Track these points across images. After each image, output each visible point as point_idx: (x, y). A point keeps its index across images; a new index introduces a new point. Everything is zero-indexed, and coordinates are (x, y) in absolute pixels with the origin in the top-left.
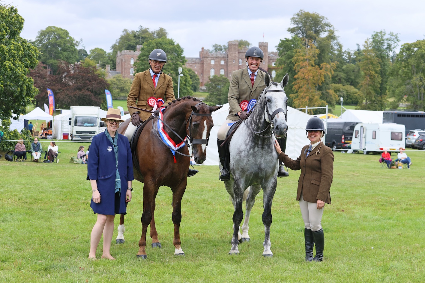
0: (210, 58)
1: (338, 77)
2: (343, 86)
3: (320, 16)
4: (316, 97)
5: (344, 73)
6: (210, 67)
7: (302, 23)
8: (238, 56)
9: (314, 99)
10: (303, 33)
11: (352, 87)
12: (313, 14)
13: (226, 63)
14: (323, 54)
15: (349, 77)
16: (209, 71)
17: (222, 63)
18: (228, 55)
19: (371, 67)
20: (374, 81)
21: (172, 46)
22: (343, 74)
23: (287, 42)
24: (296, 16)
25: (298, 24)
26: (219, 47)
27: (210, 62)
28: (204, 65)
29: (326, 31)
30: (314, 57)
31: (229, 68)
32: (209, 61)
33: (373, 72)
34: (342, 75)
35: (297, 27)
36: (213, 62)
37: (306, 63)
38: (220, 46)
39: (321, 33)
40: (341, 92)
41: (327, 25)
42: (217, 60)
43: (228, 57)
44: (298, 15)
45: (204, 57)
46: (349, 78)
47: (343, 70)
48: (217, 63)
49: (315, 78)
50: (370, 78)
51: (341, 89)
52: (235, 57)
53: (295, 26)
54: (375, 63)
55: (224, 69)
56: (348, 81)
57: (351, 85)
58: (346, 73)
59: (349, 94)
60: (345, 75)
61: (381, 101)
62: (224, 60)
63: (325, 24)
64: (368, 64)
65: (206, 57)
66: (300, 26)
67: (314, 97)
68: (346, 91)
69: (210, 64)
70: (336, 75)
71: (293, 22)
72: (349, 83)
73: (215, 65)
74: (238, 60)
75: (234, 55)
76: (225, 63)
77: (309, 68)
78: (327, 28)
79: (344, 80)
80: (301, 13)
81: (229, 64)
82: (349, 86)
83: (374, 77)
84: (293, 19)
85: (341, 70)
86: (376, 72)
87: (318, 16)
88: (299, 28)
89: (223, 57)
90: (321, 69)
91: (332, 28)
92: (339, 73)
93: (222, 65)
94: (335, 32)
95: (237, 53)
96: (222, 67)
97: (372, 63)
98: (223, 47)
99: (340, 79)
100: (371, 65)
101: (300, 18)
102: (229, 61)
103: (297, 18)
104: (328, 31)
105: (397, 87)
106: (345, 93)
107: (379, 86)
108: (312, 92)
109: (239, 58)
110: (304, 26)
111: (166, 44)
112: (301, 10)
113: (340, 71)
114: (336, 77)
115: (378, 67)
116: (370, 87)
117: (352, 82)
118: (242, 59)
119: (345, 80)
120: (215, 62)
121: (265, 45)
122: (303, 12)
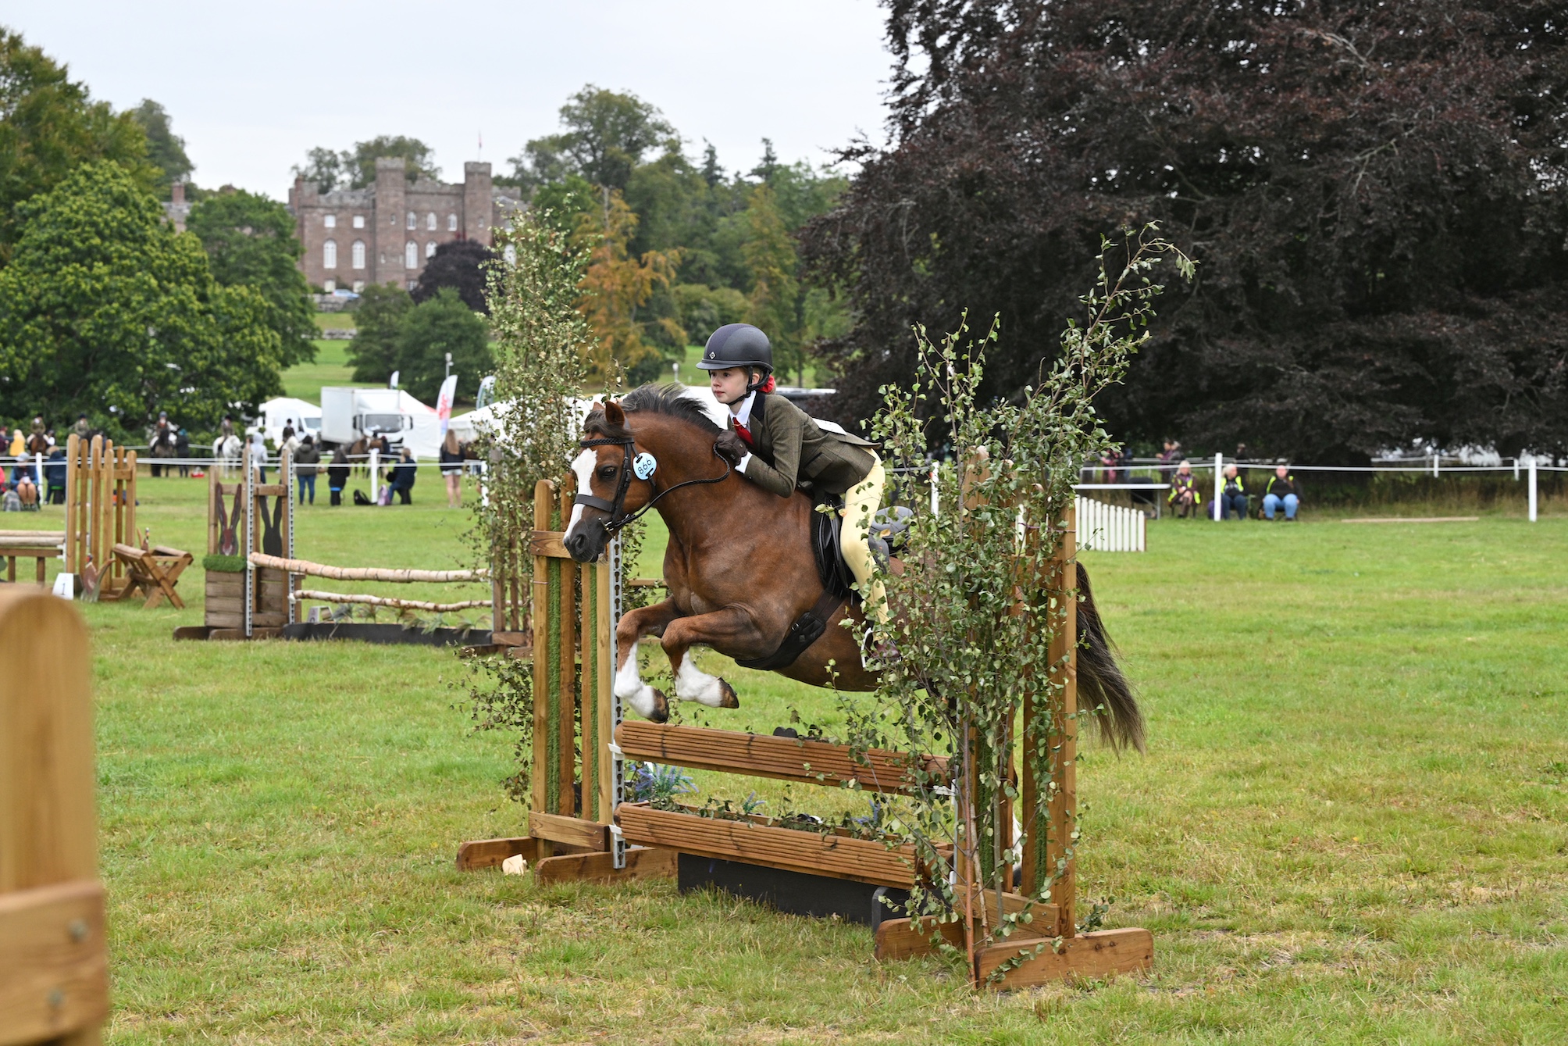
0: (321, 211)
1: (697, 265)
2: (712, 289)
3: (641, 102)
4: (632, 337)
5: (714, 252)
6: (324, 235)
7: (591, 121)
8: (403, 202)
9: (628, 343)
10: (594, 150)
11: (737, 293)
12: (622, 96)
13: (371, 222)
14: (650, 211)
15: (728, 262)
16: (321, 249)
17: (359, 223)
18: (374, 201)
19: (770, 256)
20: (779, 294)
21: (267, 214)
22: (709, 253)
23: (554, 194)
24: (574, 103)
25: (580, 125)
26: (328, 158)
27: (323, 222)
28: (306, 231)
29: (657, 145)
30: (625, 233)
31: (380, 240)
32: (319, 219)
33: (777, 271)
34: (710, 258)
35: (578, 133)
36: (330, 222)
37: (605, 251)
38: (331, 152)
39: (645, 150)
40: (705, 309)
41: (661, 128)
42: (343, 214)
43: (374, 207)
44: (579, 97)
45: (305, 207)
46: (729, 267)
47: (711, 243)
48: (343, 224)
49: (629, 289)
50: (770, 286)
51: (704, 300)
52: (396, 205)
53: (574, 129)
54: (780, 246)
55: (364, 242)
56: (725, 275)
57: (733, 286)
58: (719, 251)
59: (727, 313)
60: (717, 257)
61: (797, 344)
62: (364, 215)
63: (654, 125)
64: (763, 249)
65: (312, 207)
66: (585, 129)
67: (625, 336)
68: (719, 304)
69: (322, 226)
70: (689, 258)
71: (566, 119)
72: (728, 281)
73: (337, 229)
74: (406, 214)
75: (392, 200)
76: (366, 223)
77: (612, 264)
78: (660, 136)
79: (713, 273)
80: (590, 93)
81: (380, 225)
82: (727, 291)
83: (780, 283)
84: (566, 111)
85: (705, 243)
86: (785, 270)
87: (635, 103)
88: (582, 136)
89: (361, 207)
90: (643, 266)
91: (674, 136)
92: (700, 252)
93: (358, 230)
94: (683, 146)
95: (401, 194)
96: (358, 235)
97: (773, 247)
98: (340, 158)
99: (702, 270)
100: (770, 253)
101: (586, 109)
102: (380, 217)
103: (576, 108)
104: (665, 144)
105: (829, 314)
106: (715, 312)
107: (792, 305)
108: (622, 325)
109: (407, 210)
110: (597, 131)
111: (251, 207)
112: (589, 86)
113: (702, 247)
114: (692, 262)
115: (789, 257)
116: (770, 309)
117: (738, 275)
118: (415, 212)
119: (717, 270)
120: (338, 221)
121: (482, 169)
122: (593, 90)
